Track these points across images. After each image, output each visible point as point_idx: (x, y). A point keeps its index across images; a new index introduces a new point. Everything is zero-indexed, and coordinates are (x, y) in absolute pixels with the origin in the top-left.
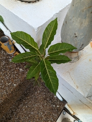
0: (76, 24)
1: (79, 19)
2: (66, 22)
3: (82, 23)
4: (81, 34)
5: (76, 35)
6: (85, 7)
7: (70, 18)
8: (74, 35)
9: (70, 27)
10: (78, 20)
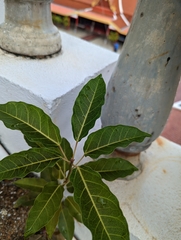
0: (138, 90)
1: (143, 78)
2: (114, 89)
3: (149, 87)
4: (149, 110)
5: (139, 113)
6: (152, 56)
7: (123, 79)
8: (135, 114)
9: (125, 97)
10: (141, 81)
